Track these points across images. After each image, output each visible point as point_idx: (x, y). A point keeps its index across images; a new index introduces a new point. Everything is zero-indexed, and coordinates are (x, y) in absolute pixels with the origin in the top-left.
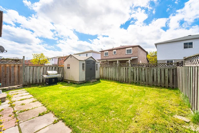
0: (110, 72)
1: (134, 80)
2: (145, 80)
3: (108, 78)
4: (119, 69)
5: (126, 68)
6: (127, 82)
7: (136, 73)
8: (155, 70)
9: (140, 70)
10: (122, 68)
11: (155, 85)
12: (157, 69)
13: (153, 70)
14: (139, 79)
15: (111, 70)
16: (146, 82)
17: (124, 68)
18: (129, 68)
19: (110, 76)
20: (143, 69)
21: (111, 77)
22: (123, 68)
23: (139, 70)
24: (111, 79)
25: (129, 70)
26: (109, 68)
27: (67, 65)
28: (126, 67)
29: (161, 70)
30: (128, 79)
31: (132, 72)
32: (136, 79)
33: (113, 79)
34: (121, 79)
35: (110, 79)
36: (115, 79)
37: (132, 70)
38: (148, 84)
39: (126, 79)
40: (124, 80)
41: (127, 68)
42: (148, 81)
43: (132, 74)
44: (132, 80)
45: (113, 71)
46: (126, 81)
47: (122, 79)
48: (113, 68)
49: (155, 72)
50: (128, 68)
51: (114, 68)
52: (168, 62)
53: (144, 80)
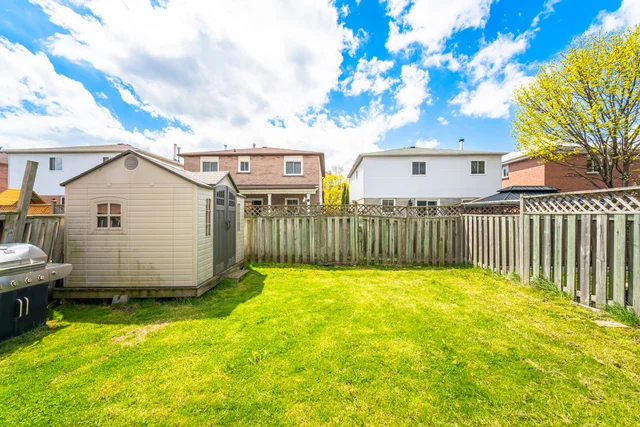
0: (285, 233)
1: (365, 255)
2: (396, 252)
3: (275, 254)
4: (321, 222)
5: (341, 221)
6: (345, 261)
7: (374, 234)
8: (420, 223)
9: (384, 224)
10: (330, 220)
11: (419, 261)
12: (424, 222)
13: (416, 225)
14: (381, 251)
15: (289, 226)
16: (396, 257)
17: (337, 219)
18: (352, 218)
19: (286, 246)
20: (392, 221)
21: (290, 254)
22: (333, 220)
23: (380, 225)
24: (290, 260)
25: (352, 225)
26: (282, 221)
27: (96, 209)
28: (342, 215)
29: (431, 222)
30: (350, 254)
31: (360, 230)
32: (373, 251)
33: (297, 258)
34: (326, 255)
35: (286, 261)
36: (305, 257)
37: (361, 225)
38: (404, 263)
39: (341, 255)
40: (337, 258)
41: (345, 218)
42: (404, 253)
43: (361, 237)
44: (362, 256)
45: (297, 229)
46: (341, 260)
47: (330, 254)
48: (297, 220)
49: (419, 229)
50: (349, 220)
51: (300, 221)
52: (385, 202)
53: (392, 250)
